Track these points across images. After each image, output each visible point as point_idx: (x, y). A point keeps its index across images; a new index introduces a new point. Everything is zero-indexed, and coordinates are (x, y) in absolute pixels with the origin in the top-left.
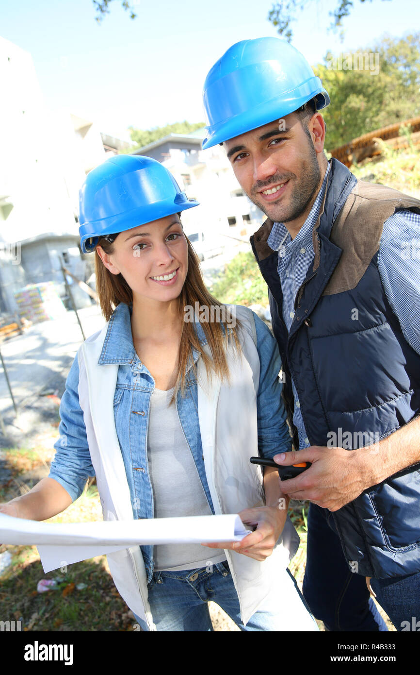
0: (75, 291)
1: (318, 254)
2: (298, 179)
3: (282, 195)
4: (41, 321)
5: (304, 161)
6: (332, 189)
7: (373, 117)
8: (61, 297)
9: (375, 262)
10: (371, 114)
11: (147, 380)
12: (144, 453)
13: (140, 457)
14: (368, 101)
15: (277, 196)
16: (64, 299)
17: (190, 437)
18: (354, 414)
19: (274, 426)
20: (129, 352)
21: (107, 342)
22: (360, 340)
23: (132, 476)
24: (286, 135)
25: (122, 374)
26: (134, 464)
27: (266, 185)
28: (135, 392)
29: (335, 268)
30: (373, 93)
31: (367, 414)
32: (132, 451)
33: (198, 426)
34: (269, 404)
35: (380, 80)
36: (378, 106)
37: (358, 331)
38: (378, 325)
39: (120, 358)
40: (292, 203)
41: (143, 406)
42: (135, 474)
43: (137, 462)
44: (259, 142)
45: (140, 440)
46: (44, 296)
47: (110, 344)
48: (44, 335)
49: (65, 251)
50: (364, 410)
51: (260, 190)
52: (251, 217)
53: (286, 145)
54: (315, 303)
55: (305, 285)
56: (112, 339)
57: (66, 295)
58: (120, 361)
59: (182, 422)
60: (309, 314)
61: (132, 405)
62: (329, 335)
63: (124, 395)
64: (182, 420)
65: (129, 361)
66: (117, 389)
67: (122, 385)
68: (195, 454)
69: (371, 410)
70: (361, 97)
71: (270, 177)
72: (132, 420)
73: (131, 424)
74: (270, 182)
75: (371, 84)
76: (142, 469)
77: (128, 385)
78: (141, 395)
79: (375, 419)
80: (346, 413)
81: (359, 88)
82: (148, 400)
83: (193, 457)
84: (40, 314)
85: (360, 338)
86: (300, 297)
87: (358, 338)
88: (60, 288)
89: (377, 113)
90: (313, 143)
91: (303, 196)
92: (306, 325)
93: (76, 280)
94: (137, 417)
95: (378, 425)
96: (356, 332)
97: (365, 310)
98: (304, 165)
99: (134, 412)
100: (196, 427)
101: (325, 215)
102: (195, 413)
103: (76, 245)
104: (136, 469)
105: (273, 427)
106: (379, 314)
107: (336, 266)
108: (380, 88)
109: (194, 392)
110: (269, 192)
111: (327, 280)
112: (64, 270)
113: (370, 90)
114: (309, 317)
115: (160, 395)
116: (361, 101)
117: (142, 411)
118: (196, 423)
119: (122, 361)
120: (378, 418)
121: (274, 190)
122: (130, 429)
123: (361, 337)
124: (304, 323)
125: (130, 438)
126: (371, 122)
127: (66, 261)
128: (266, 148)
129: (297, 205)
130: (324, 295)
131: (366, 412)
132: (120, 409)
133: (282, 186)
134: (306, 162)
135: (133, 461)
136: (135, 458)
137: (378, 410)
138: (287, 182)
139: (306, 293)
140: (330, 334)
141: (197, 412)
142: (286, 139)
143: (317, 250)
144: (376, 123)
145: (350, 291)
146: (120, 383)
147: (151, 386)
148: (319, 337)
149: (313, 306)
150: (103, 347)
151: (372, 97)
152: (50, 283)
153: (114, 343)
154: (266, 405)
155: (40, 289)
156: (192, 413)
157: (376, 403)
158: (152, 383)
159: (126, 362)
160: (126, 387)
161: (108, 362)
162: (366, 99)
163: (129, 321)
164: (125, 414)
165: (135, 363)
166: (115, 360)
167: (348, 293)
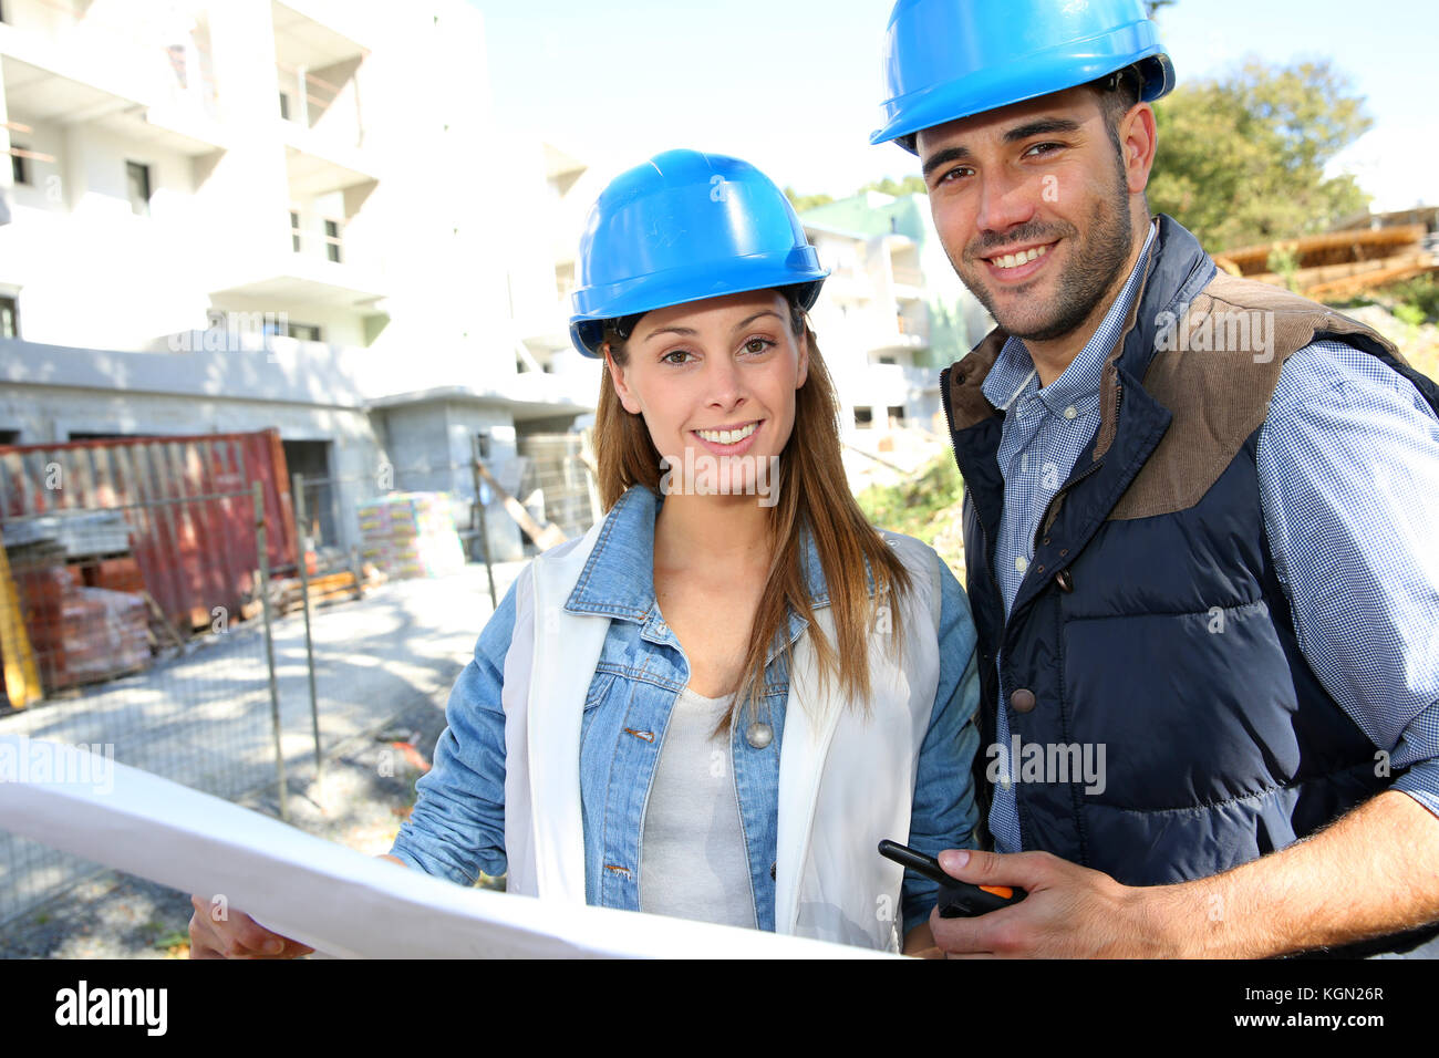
0: (492, 518)
1: (1111, 418)
2: (1082, 237)
3: (1039, 273)
4: (406, 576)
5: (1101, 201)
6: (1159, 279)
7: (1208, 226)
8: (460, 530)
9: (1252, 447)
10: (1203, 220)
11: (674, 664)
12: (636, 832)
13: (624, 840)
14: (1200, 192)
15: (1027, 272)
16: (465, 535)
17: (751, 815)
18: (1151, 816)
19: (947, 832)
20: (642, 593)
21: (593, 563)
22: (1191, 634)
23: (600, 884)
24: (1069, 137)
25: (616, 641)
26: (610, 855)
27: (1003, 244)
28: (639, 685)
29: (1150, 456)
30: (1213, 175)
31: (1185, 824)
32: (607, 823)
33: (775, 792)
34: (943, 777)
35: (1230, 150)
36: (1222, 205)
37: (1189, 612)
38: (1239, 604)
39: (618, 603)
40: (1058, 295)
41: (653, 719)
42: (607, 880)
43: (616, 850)
44: (1002, 143)
45: (632, 799)
46: (422, 522)
47: (600, 568)
48: (409, 607)
49: (484, 431)
50: (1178, 811)
51: (988, 252)
52: (907, 412)
53: (1064, 158)
54: (1090, 534)
55: (1069, 490)
56: (607, 557)
57: (471, 528)
58: (617, 609)
59: (739, 777)
60: (1069, 559)
61: (628, 713)
62: (1111, 616)
63: (614, 689)
64: (739, 771)
65: (639, 614)
66: (598, 673)
67: (611, 664)
68: (757, 858)
69: (1197, 814)
70: (1184, 181)
71: (1015, 228)
72: (623, 748)
73: (617, 758)
74: (1013, 237)
75: (1209, 156)
76: (626, 869)
77: (626, 668)
78: (655, 693)
79: (1203, 839)
80: (1131, 812)
81: (1182, 161)
82: (667, 708)
83: (750, 864)
84: (406, 560)
85: (1190, 628)
86: (1051, 519)
87: (1186, 628)
88: (460, 511)
89: (1219, 220)
90: (1124, 167)
91: (1085, 282)
92: (1059, 585)
93: (501, 493)
94: (635, 742)
95: (1209, 854)
96: (1183, 613)
97: (1212, 560)
98: (1098, 209)
99: (629, 731)
100: (770, 795)
101: (1137, 332)
102: (773, 761)
103: (510, 420)
104: (610, 867)
105: (942, 836)
106: (1244, 576)
107: (1154, 450)
108: (1229, 167)
109: (778, 712)
110: (1008, 261)
111: (1126, 480)
112: (476, 468)
113: (1207, 168)
114: (1068, 568)
115: (696, 704)
116: (1182, 189)
117: (650, 732)
118: (770, 784)
119: (622, 611)
120: (1212, 837)
121: (1021, 258)
122: (612, 770)
123: (1194, 626)
124: (1054, 580)
125: (610, 791)
126: (1204, 237)
127: (484, 452)
128: (1016, 161)
129: (1070, 301)
130: (1111, 518)
131: (1183, 816)
132: (598, 718)
133: (1042, 251)
134: (1105, 202)
135: (608, 848)
136: (611, 840)
137: (1214, 815)
138: (1055, 243)
139: (1069, 510)
140: (1115, 612)
141: (778, 760)
142: (1064, 145)
143: (1112, 410)
144: (1215, 241)
145: (1179, 512)
146: (609, 660)
147: (680, 678)
148: (1089, 617)
149: (1084, 541)
150: (583, 572)
151: (1210, 183)
152: (442, 495)
153: (609, 566)
154: (935, 780)
155: (416, 504)
156: (764, 759)
157: (1209, 797)
158: (684, 672)
159: (631, 614)
160: (620, 672)
161: (589, 609)
162: (1195, 187)
163: (653, 524)
164: (607, 731)
165: (651, 620)
166: (607, 606)
167: (1175, 517)
